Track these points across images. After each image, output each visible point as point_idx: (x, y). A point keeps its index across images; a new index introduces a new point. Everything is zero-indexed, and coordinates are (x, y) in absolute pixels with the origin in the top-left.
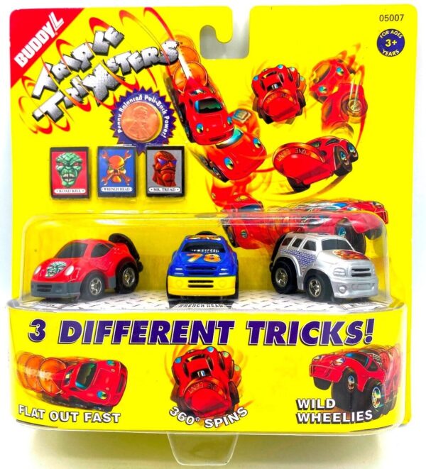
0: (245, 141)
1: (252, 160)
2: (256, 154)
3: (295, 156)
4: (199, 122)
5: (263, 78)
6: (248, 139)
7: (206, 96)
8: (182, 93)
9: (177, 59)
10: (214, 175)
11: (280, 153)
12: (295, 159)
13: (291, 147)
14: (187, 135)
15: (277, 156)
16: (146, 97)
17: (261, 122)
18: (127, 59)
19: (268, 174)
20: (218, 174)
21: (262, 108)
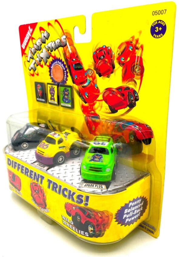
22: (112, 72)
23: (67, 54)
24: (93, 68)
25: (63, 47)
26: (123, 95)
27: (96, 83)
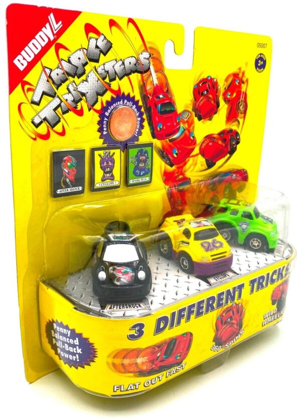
22: (215, 113)
23: (149, 87)
24: (190, 110)
25: (141, 73)
26: (224, 140)
27: (193, 131)
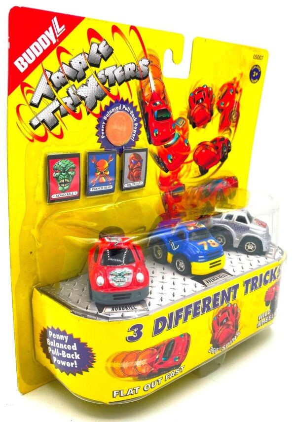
0: (180, 141)
1: (182, 155)
2: (185, 151)
3: (204, 151)
4: (156, 127)
5: (195, 94)
6: (182, 139)
7: (162, 107)
8: (148, 104)
9: (148, 75)
10: (161, 168)
11: (197, 149)
12: (204, 153)
13: (203, 145)
14: (148, 138)
15: (195, 151)
16: (124, 106)
17: (190, 126)
18: (113, 72)
19: (190, 164)
20: (163, 167)
21: (192, 117)
